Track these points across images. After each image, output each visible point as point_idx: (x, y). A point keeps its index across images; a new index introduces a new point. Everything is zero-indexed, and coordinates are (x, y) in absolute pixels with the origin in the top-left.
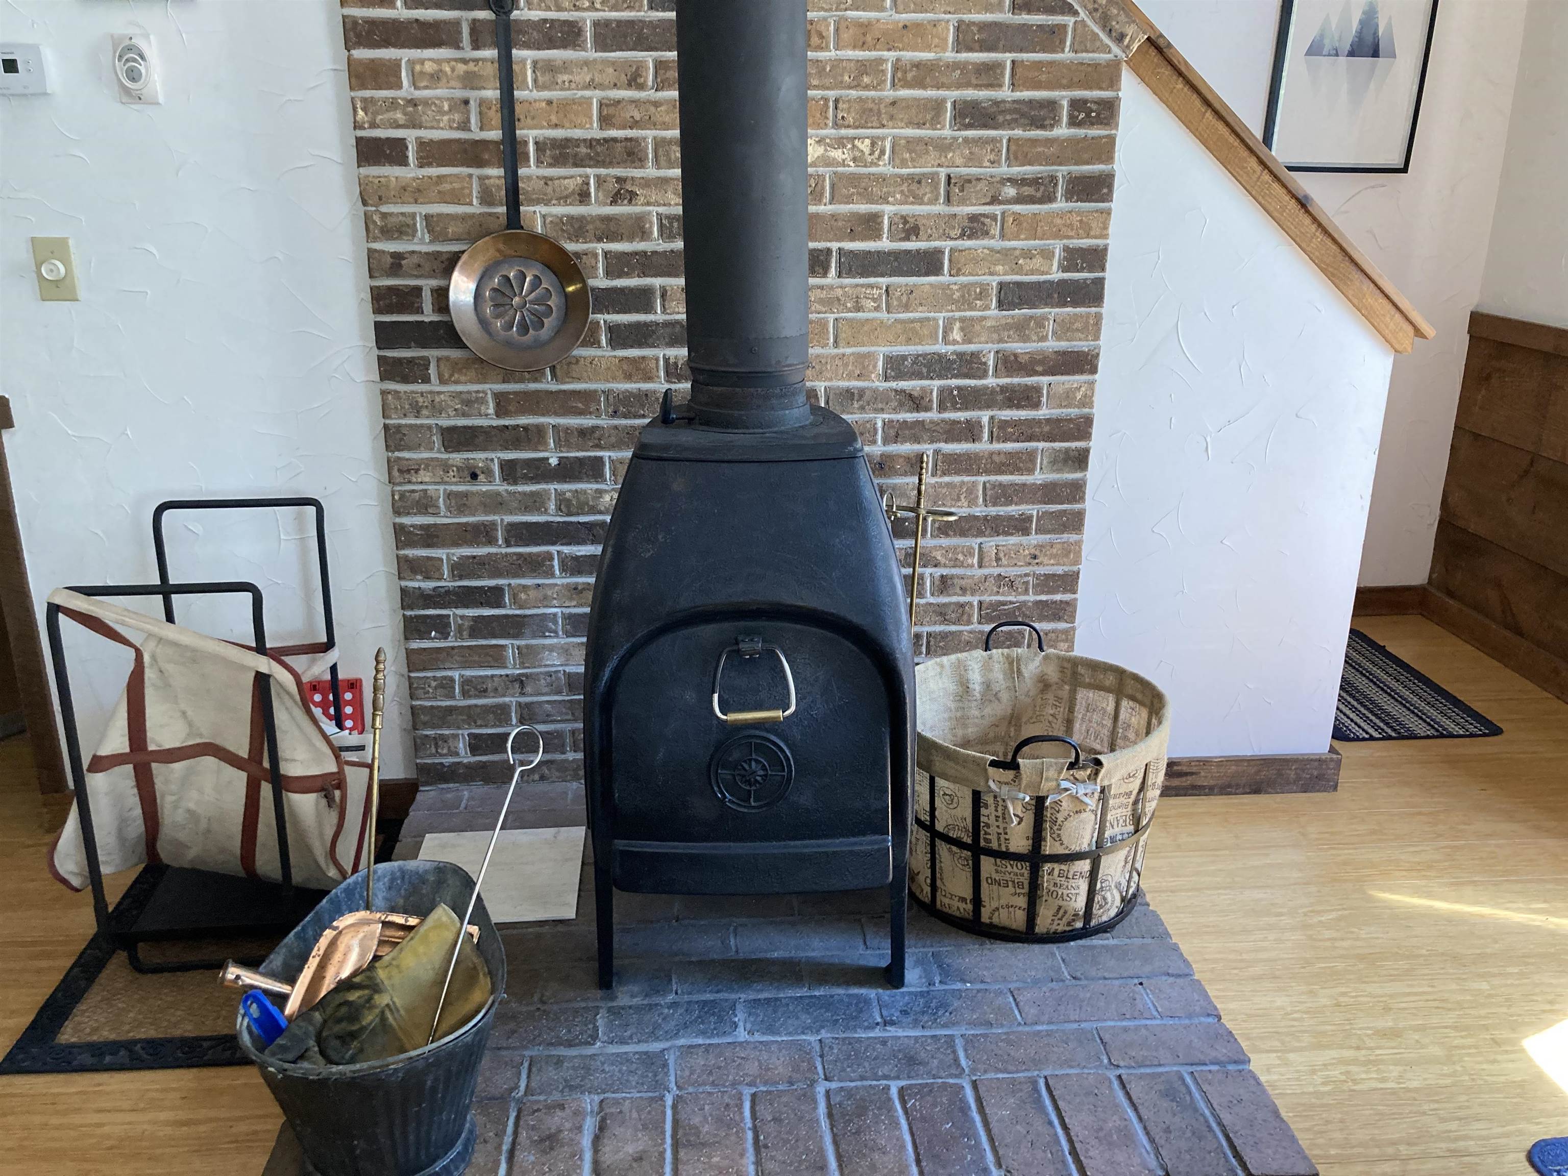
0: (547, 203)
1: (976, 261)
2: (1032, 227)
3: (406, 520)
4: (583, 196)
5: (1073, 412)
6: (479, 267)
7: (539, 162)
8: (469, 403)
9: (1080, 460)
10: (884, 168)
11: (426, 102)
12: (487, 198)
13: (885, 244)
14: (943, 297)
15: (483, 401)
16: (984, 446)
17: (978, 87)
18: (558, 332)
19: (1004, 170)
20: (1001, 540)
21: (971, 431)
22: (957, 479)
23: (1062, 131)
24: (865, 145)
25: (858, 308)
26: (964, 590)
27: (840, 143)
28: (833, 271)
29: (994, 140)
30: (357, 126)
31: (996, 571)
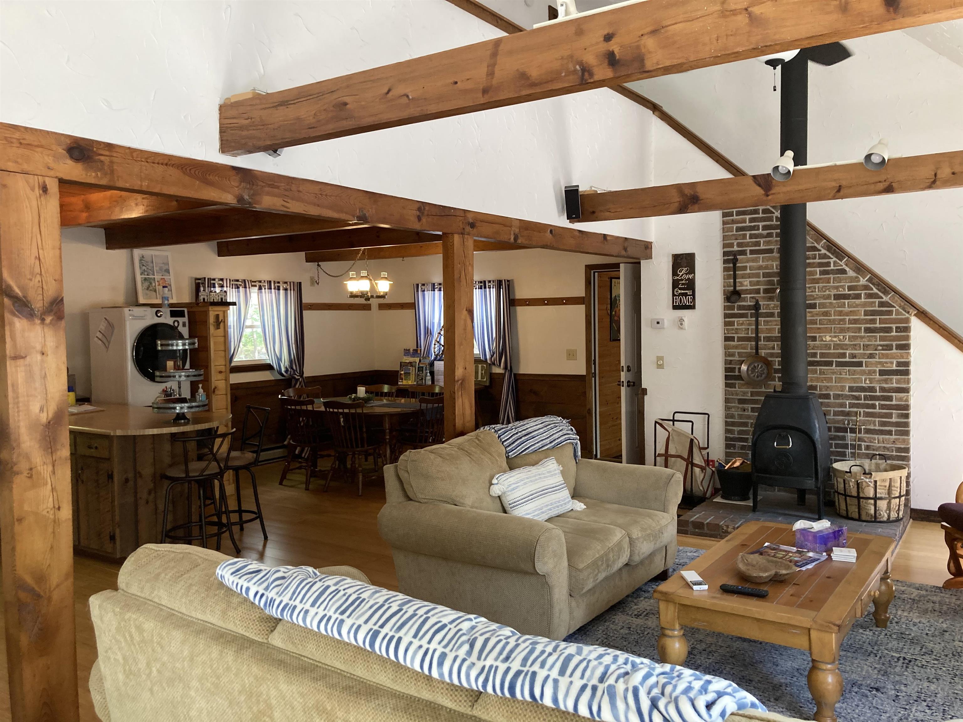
0: (765, 349)
1: (872, 364)
2: (887, 356)
3: (728, 420)
4: (773, 348)
5: (903, 403)
6: (748, 363)
7: (764, 341)
8: (745, 393)
9: (907, 416)
10: (847, 342)
11: (740, 329)
12: (751, 349)
13: (847, 359)
14: (863, 373)
15: (748, 393)
16: (877, 410)
17: (870, 324)
18: (766, 378)
19: (878, 343)
20: (884, 436)
21: (874, 406)
22: (870, 419)
23: (894, 334)
24: (842, 337)
25: (841, 374)
26: (874, 450)
27: (835, 337)
28: (834, 365)
29: (875, 336)
30: (725, 334)
31: (883, 445)
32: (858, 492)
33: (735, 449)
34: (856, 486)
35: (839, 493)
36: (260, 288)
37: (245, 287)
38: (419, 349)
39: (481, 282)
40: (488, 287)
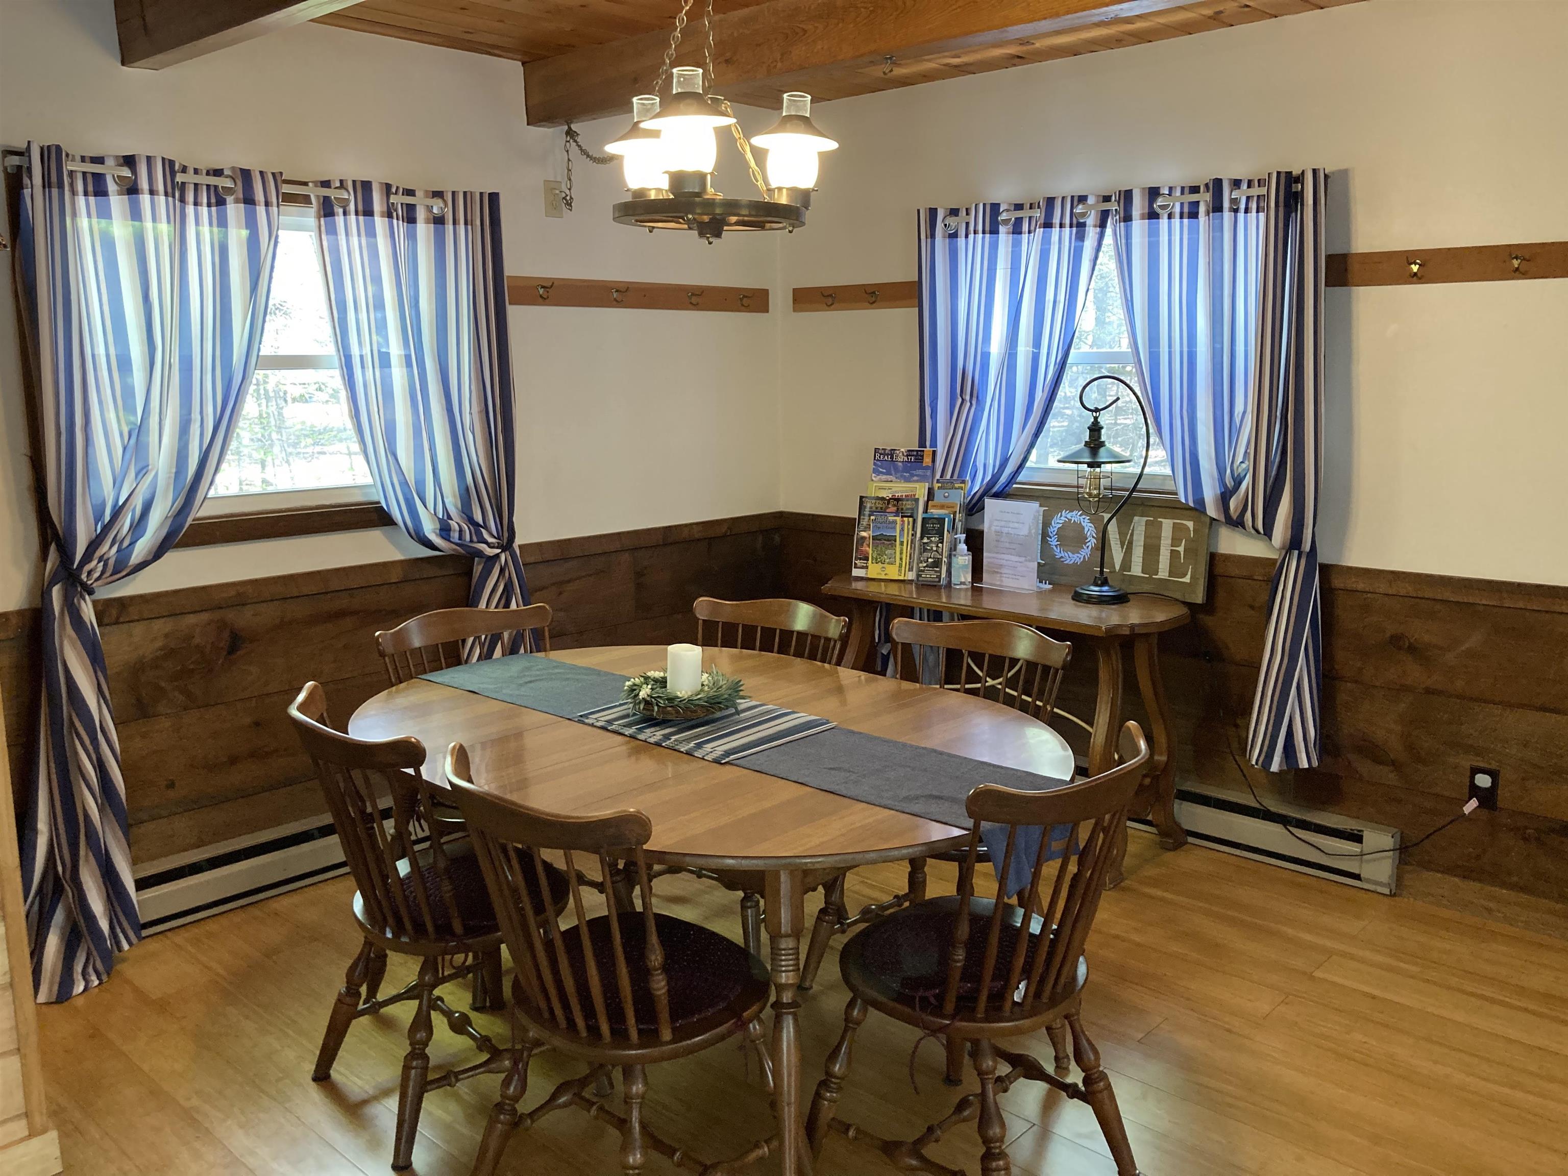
36: (327, 210)
37: (249, 200)
38: (928, 449)
39: (1195, 190)
40: (1226, 204)
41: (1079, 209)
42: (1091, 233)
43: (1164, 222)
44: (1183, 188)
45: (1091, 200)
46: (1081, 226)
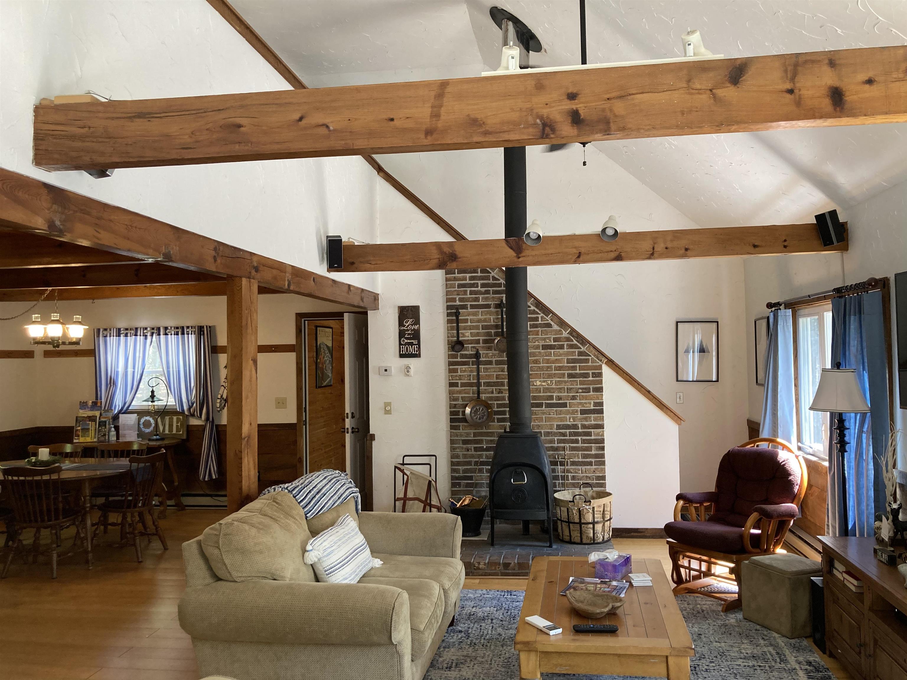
0: (485, 394)
1: (574, 405)
2: (586, 398)
3: (453, 460)
4: (492, 393)
5: (600, 437)
6: (471, 406)
7: (484, 386)
8: (468, 434)
9: (603, 448)
10: (554, 386)
11: (463, 375)
12: (473, 393)
13: (555, 401)
14: (568, 412)
15: (471, 434)
16: (580, 445)
17: (572, 370)
18: (487, 419)
19: (579, 386)
20: (586, 467)
21: (577, 441)
22: (574, 452)
23: (591, 378)
24: (549, 382)
25: (550, 415)
26: (578, 479)
27: (544, 382)
28: (544, 407)
29: (576, 381)
30: (449, 380)
31: (586, 475)
32: (580, 519)
33: (460, 487)
34: (578, 514)
35: (562, 521)
39: (177, 328)
40: (185, 333)
41: (145, 331)
42: (149, 338)
43: (169, 336)
44: (174, 327)
45: (149, 329)
46: (146, 336)
